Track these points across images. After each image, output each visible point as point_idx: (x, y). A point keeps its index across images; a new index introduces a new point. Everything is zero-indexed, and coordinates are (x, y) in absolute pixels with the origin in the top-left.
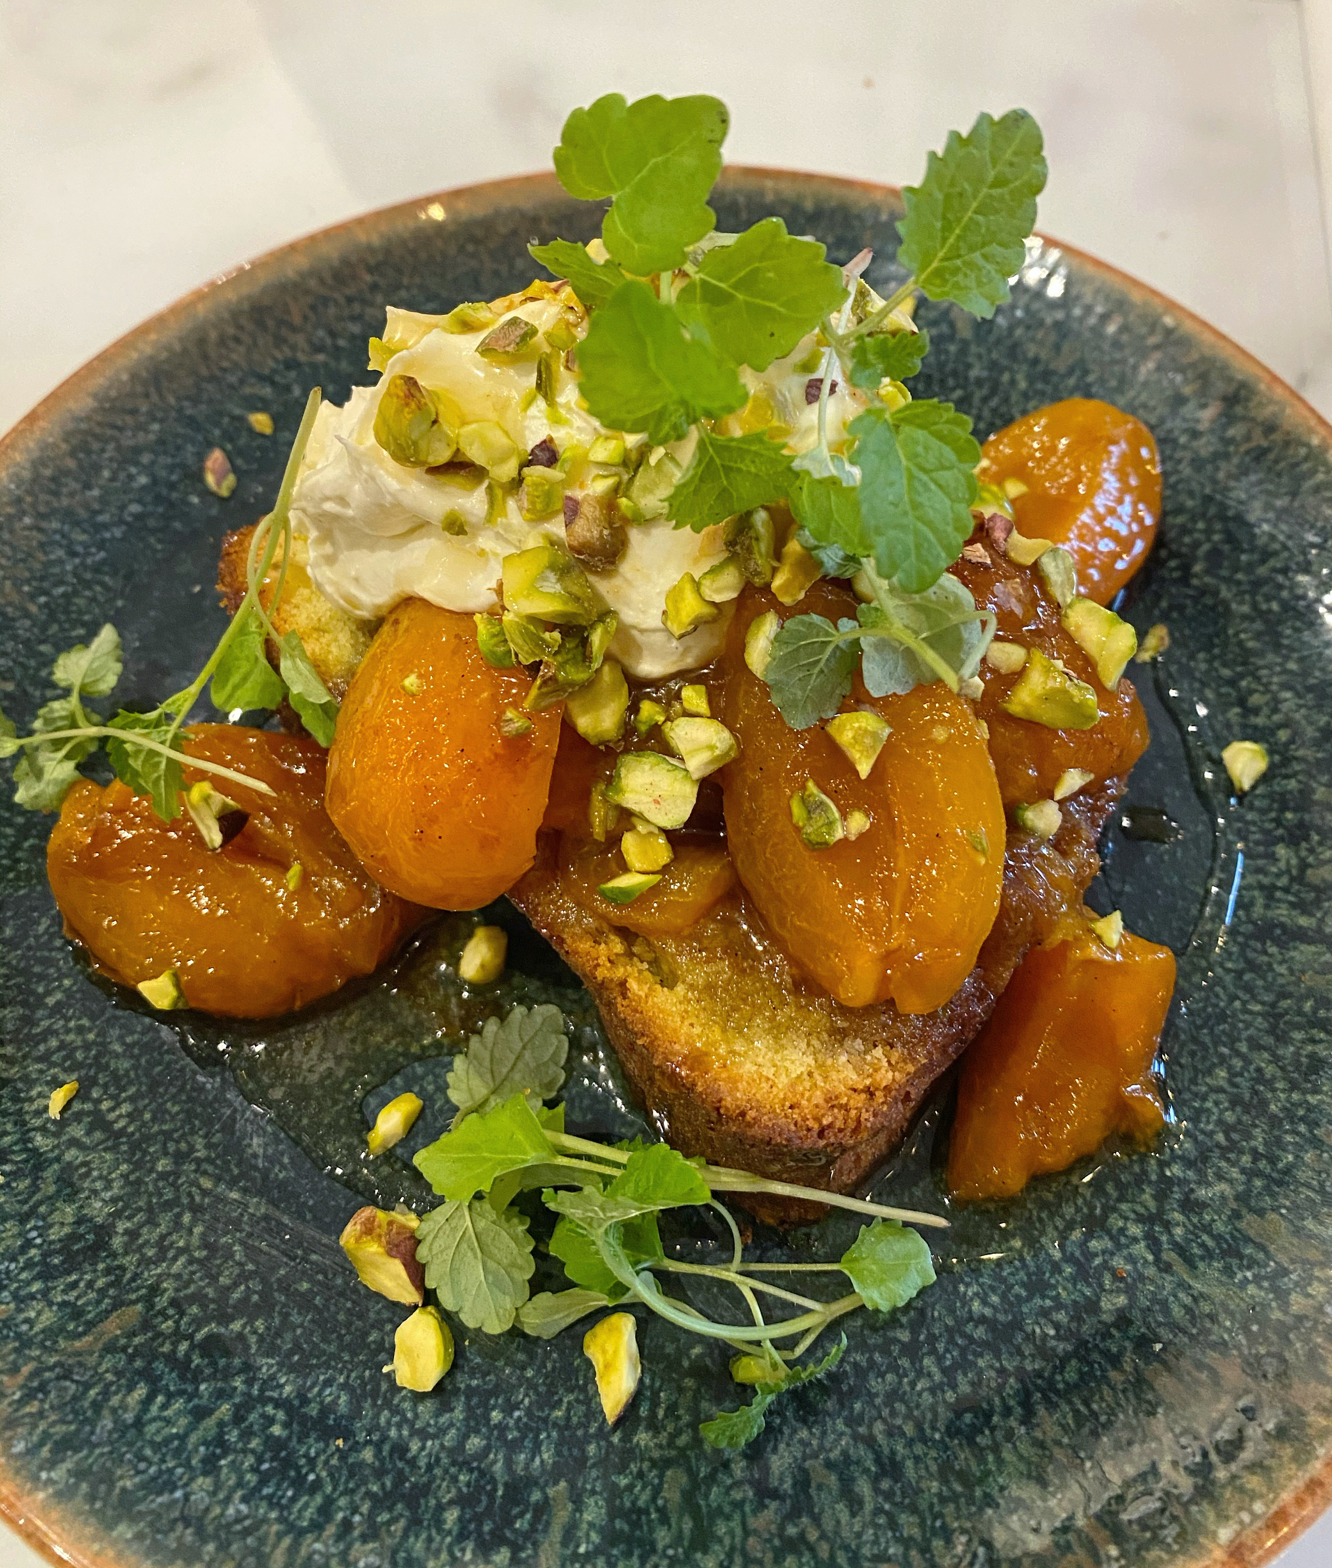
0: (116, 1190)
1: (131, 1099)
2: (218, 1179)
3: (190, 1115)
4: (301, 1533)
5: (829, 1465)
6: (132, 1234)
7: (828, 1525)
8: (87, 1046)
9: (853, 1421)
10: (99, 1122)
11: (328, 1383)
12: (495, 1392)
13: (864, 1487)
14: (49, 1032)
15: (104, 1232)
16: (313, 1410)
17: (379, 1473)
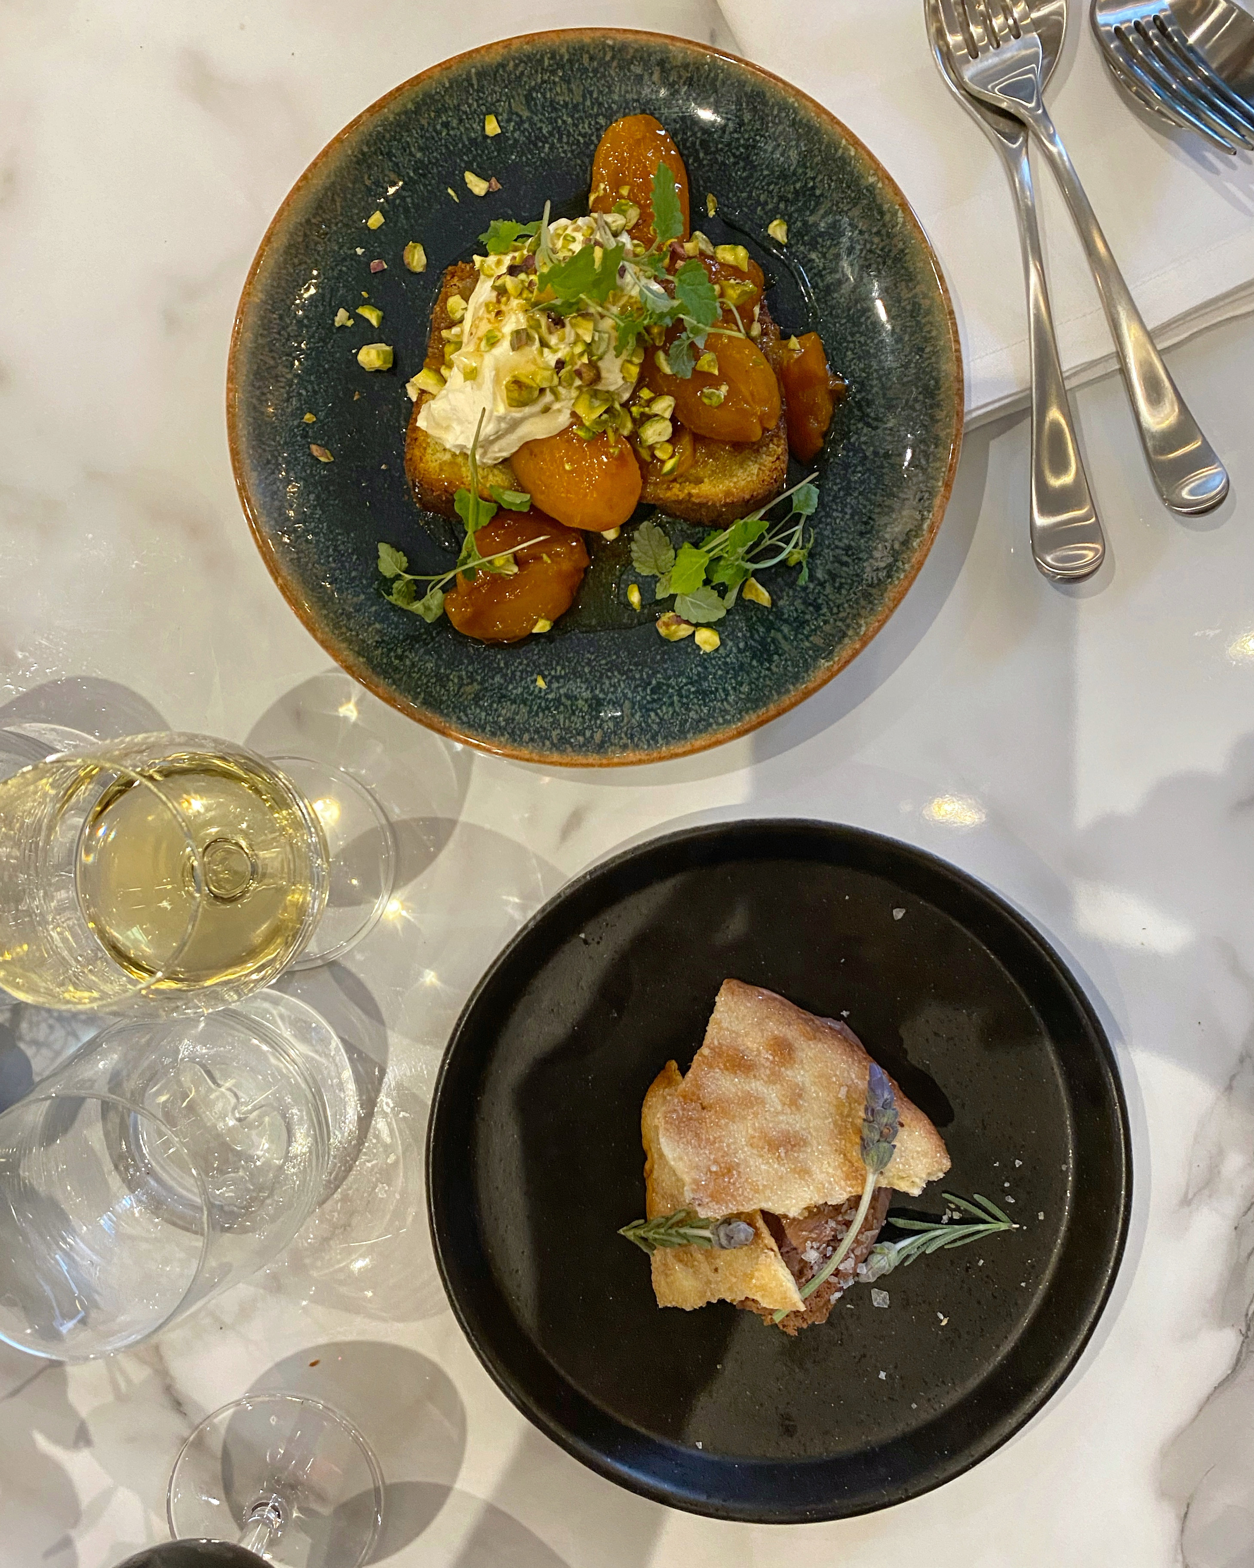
0: (584, 686)
1: (558, 664)
2: (605, 658)
3: (577, 652)
4: (726, 699)
5: (833, 562)
6: (602, 690)
7: (844, 575)
8: (528, 665)
9: (828, 547)
10: (557, 678)
11: (691, 669)
12: (734, 631)
13: (845, 559)
14: (513, 673)
15: (595, 697)
16: (695, 678)
17: (728, 673)
